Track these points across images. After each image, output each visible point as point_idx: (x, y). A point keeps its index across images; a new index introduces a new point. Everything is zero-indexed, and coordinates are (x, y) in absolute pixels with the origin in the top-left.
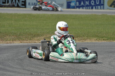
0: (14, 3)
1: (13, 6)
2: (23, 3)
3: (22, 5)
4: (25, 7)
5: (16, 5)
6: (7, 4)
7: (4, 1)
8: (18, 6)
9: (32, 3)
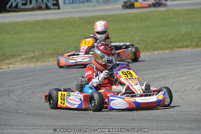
0: (40, 3)
1: (40, 8)
2: (55, 2)
3: (54, 5)
4: (59, 8)
5: (44, 6)
6: (29, 6)
7: (24, 2)
8: (47, 8)
9: (69, 1)
